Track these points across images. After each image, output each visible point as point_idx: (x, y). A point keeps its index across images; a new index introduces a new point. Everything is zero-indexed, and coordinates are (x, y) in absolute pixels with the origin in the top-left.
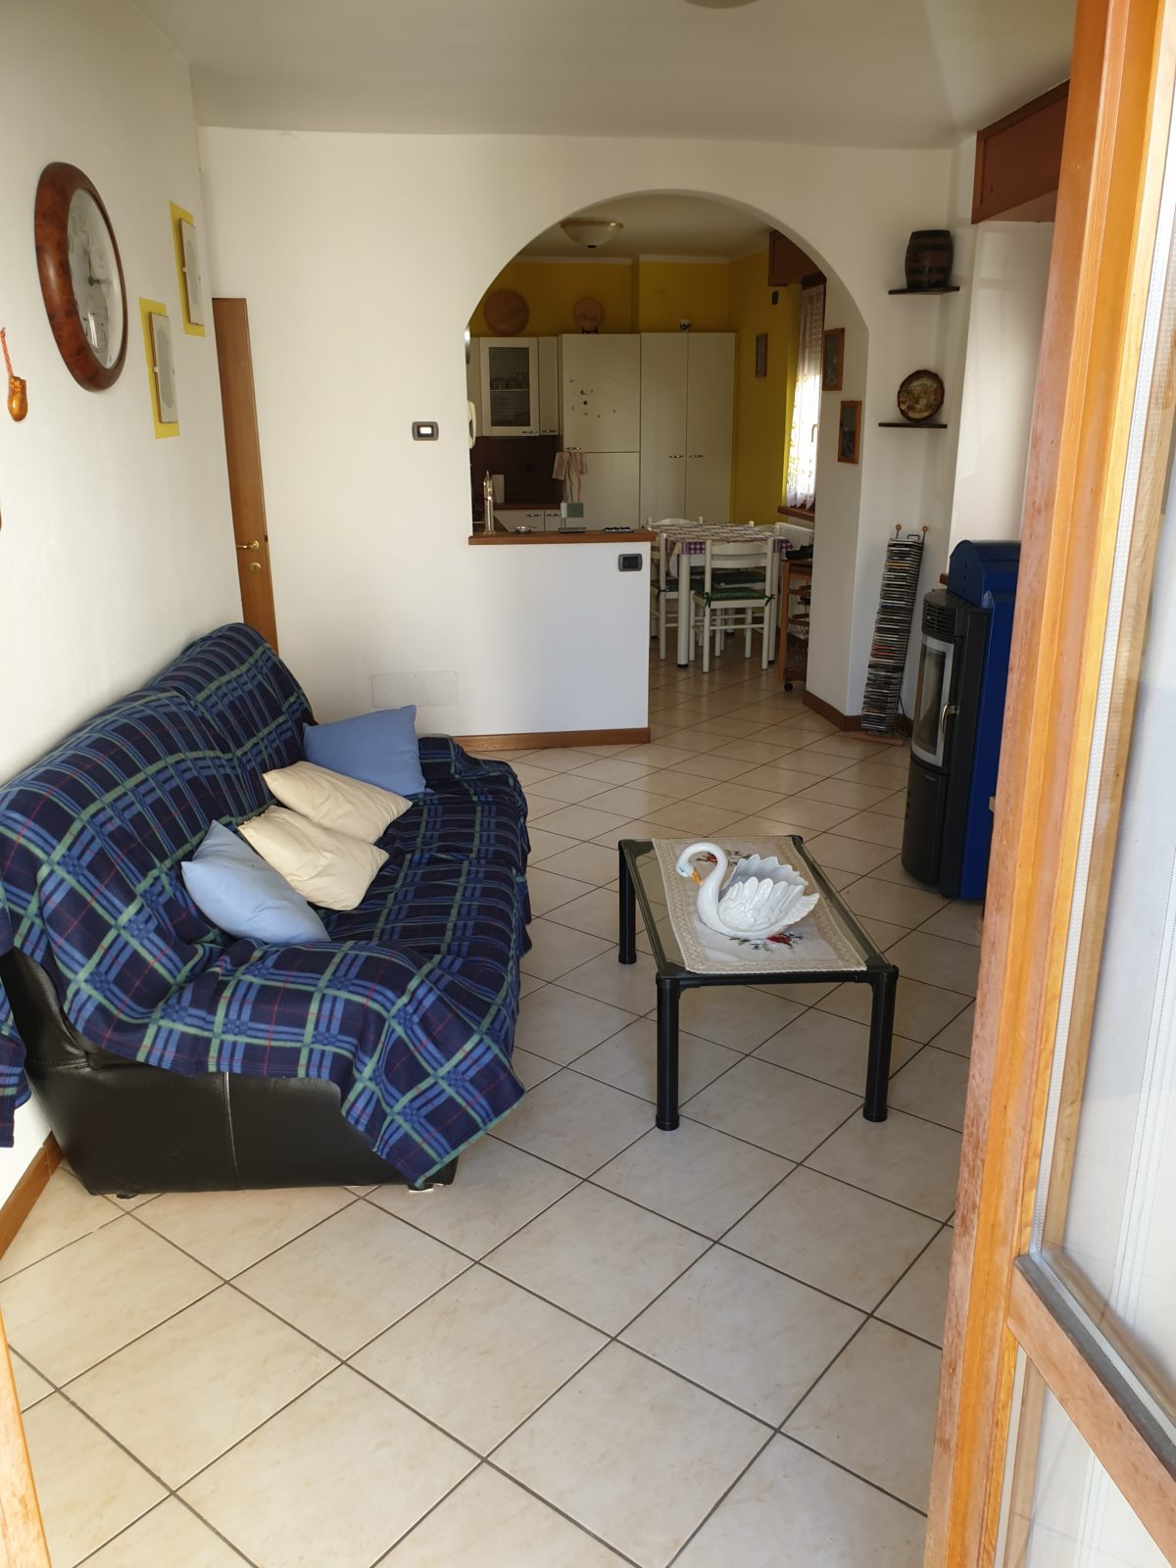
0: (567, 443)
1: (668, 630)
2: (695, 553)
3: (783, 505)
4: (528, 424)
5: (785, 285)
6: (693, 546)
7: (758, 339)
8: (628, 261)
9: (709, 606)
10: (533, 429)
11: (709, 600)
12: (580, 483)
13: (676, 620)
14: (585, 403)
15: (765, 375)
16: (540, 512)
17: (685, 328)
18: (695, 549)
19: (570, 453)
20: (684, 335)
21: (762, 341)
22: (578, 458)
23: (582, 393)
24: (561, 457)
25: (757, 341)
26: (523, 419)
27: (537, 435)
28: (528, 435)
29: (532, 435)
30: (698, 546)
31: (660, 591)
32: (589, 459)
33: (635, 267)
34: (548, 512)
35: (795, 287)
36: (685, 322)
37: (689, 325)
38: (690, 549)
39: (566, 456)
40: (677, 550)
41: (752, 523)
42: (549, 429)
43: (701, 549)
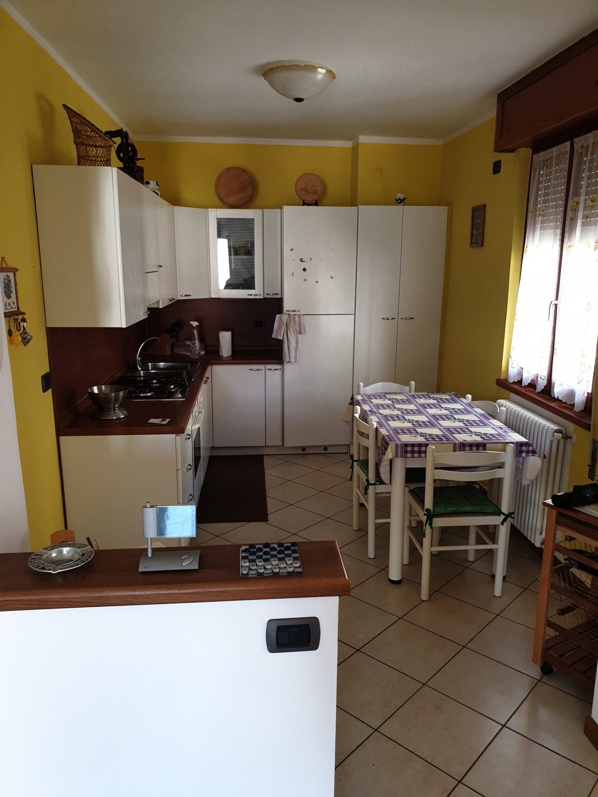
0: (287, 306)
1: (378, 527)
2: (413, 457)
3: (503, 377)
4: (252, 287)
5: (512, 151)
6: (409, 449)
7: (474, 210)
8: (349, 144)
9: (431, 524)
10: (256, 292)
11: (430, 516)
12: (297, 342)
13: (388, 515)
14: (304, 270)
15: (482, 246)
16: (262, 367)
17: (400, 201)
18: (413, 452)
19: (289, 315)
20: (399, 208)
21: (479, 214)
22: (297, 319)
23: (301, 260)
24: (281, 318)
25: (473, 212)
26: (249, 284)
27: (262, 297)
28: (254, 297)
29: (257, 297)
30: (416, 449)
31: (369, 484)
32: (306, 320)
33: (355, 148)
34: (268, 367)
35: (525, 152)
36: (400, 196)
37: (404, 199)
38: (406, 452)
39: (285, 317)
40: (389, 454)
41: (469, 396)
42: (272, 292)
43: (420, 452)
